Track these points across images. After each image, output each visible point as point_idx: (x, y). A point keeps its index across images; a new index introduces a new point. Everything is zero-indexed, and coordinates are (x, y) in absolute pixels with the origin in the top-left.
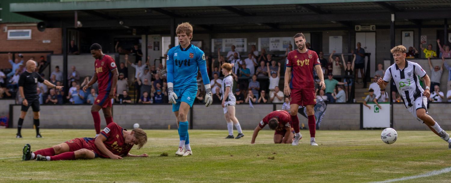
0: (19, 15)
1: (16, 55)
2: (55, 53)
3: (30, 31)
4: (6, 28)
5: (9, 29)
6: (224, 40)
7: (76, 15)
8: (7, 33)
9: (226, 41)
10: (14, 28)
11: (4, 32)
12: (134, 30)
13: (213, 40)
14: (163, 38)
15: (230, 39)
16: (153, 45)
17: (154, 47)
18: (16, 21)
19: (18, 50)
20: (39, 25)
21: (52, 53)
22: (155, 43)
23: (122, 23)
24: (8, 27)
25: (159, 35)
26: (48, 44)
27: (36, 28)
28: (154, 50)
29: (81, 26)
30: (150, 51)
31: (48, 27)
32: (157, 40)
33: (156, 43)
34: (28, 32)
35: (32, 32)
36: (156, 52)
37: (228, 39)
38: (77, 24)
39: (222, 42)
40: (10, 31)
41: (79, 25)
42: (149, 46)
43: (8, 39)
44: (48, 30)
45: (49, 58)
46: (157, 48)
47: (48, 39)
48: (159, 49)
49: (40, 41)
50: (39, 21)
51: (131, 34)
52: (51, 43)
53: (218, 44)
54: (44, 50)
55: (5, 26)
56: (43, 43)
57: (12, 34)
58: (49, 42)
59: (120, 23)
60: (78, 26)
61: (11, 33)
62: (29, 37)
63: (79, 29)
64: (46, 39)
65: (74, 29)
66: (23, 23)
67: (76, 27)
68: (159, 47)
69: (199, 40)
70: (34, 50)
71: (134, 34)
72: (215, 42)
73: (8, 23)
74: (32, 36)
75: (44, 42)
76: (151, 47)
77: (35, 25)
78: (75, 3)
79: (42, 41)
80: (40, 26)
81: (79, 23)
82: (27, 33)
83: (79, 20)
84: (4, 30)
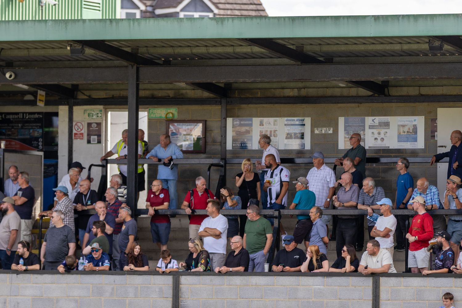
6: (256, 121)
9: (261, 124)
12: (41, 94)
13: (230, 121)
14: (109, 114)
15: (272, 120)
16: (85, 131)
17: (89, 135)
22: (89, 125)
23: (10, 76)
25: (101, 107)
28: (89, 142)
30: (79, 144)
32: (94, 119)
33: (94, 125)
36: (94, 147)
37: (265, 120)
39: (251, 125)
42: (76, 134)
46: (94, 138)
48: (99, 142)
51: (33, 103)
53: (243, 129)
59: (8, 75)
68: (99, 136)
69: (196, 121)
71: (41, 104)
72: (234, 126)
76: (82, 134)
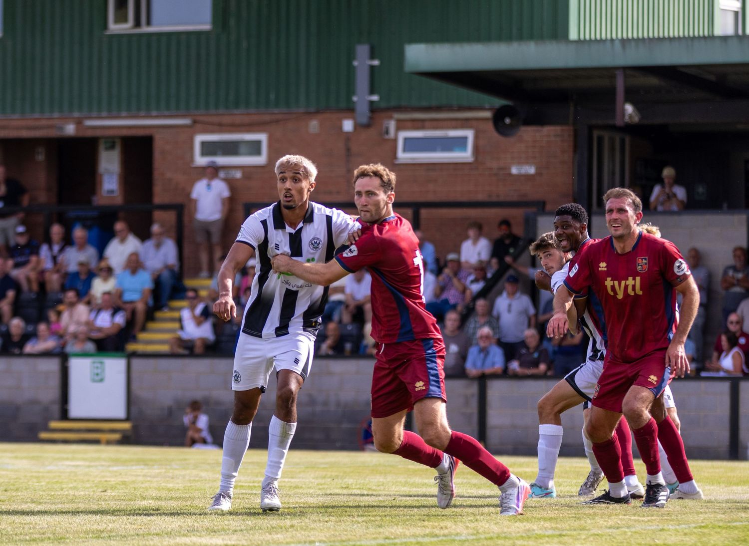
0: (435, 83)
1: (424, 212)
2: (549, 207)
3: (469, 134)
4: (392, 125)
5: (399, 128)
7: (620, 84)
8: (395, 140)
10: (419, 125)
11: (387, 137)
18: (424, 104)
19: (431, 198)
20: (498, 117)
21: (541, 207)
24: (399, 121)
26: (528, 177)
27: (490, 126)
29: (636, 119)
31: (528, 122)
34: (465, 139)
35: (476, 138)
38: (623, 111)
40: (403, 135)
41: (631, 116)
43: (397, 162)
44: (529, 134)
45: (531, 225)
47: (527, 163)
49: (500, 169)
50: (499, 102)
52: (538, 174)
54: (514, 198)
55: (391, 118)
56: (510, 175)
57: (411, 144)
58: (532, 170)
60: (627, 118)
61: (406, 140)
62: (466, 155)
63: (629, 129)
64: (520, 163)
65: (614, 128)
66: (449, 108)
67: (618, 122)
70: (481, 197)
73: (399, 109)
74: (477, 150)
75: (514, 171)
77: (488, 114)
78: (618, 45)
79: (510, 169)
80: (503, 120)
81: (629, 108)
82: (461, 143)
83: (628, 99)
84: (387, 132)
